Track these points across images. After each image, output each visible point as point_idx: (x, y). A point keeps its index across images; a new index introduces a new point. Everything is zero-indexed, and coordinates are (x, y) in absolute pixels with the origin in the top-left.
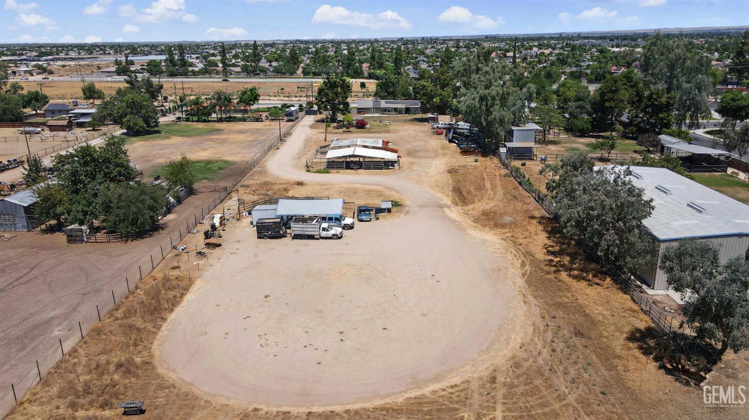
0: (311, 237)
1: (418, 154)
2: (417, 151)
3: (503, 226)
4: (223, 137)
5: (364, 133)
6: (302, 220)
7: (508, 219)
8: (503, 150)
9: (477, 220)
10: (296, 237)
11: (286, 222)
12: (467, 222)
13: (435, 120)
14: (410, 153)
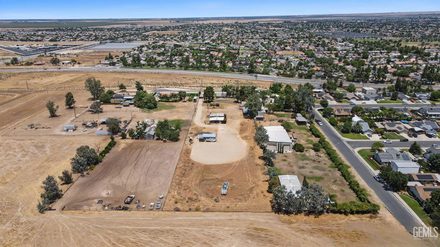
0: (210, 141)
1: (234, 118)
2: (234, 117)
3: (248, 139)
4: (177, 110)
5: (218, 108)
6: (208, 138)
7: (249, 138)
8: (255, 118)
9: (242, 138)
10: (207, 141)
11: (205, 138)
12: (240, 138)
13: (241, 103)
14: (231, 118)
